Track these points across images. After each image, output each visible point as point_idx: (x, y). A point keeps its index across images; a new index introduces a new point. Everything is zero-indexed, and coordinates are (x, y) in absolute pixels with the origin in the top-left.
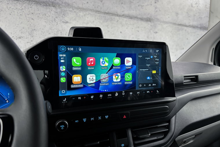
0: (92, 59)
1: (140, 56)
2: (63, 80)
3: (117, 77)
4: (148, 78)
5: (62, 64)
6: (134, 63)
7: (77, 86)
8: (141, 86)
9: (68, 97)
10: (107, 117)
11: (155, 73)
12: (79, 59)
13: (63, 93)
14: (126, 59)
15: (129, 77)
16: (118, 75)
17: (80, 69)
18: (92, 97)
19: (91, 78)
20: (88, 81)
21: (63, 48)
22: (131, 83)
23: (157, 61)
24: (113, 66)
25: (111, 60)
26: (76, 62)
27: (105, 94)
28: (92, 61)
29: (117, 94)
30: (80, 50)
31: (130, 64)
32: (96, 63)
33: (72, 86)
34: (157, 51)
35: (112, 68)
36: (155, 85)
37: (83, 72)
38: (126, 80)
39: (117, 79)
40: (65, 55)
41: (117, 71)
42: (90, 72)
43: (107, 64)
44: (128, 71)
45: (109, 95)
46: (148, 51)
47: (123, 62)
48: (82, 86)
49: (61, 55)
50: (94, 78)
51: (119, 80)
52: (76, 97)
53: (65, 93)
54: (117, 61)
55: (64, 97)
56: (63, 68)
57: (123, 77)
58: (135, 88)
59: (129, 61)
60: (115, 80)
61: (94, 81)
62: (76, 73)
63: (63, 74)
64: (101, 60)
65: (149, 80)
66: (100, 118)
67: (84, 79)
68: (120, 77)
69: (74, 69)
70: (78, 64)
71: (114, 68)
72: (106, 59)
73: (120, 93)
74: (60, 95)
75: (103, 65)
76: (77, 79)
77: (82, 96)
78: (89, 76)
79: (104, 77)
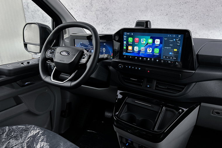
0: (137, 39)
1: (166, 39)
2: (125, 48)
3: (149, 50)
4: (171, 53)
5: (125, 41)
6: (161, 43)
7: (130, 51)
8: (164, 57)
9: (126, 55)
10: (140, 69)
11: (176, 51)
12: (132, 38)
13: (124, 53)
14: (156, 40)
15: (157, 51)
16: (150, 49)
17: (131, 43)
18: (136, 58)
19: (136, 48)
20: (135, 50)
21: (125, 33)
22: (158, 54)
23: (178, 43)
24: (148, 43)
25: (147, 40)
26: (130, 40)
27: (142, 58)
28: (137, 40)
29: (149, 59)
30: (132, 34)
31: (159, 43)
32: (139, 41)
33: (128, 51)
34: (179, 36)
35: (147, 44)
36: (175, 58)
37: (133, 45)
38: (155, 52)
39: (149, 51)
40: (126, 37)
41: (150, 47)
42: (136, 45)
43: (144, 42)
44: (157, 47)
45: (144, 59)
46: (172, 36)
47: (154, 42)
48: (132, 52)
49: (124, 37)
50: (138, 49)
51: (151, 52)
52: (130, 56)
53: (125, 54)
54: (150, 41)
55: (125, 55)
56: (125, 42)
57: (153, 50)
58: (160, 58)
59: (158, 41)
60: (148, 51)
61: (138, 50)
62: (130, 45)
63: (125, 45)
64: (142, 40)
65: (171, 54)
66: (136, 68)
67: (133, 49)
68: (151, 50)
69: (129, 43)
70: (131, 41)
71: (148, 44)
72: (144, 39)
73: (151, 59)
74: (123, 54)
75: (142, 43)
76: (130, 48)
77: (132, 56)
78: (135, 47)
79: (143, 49)
